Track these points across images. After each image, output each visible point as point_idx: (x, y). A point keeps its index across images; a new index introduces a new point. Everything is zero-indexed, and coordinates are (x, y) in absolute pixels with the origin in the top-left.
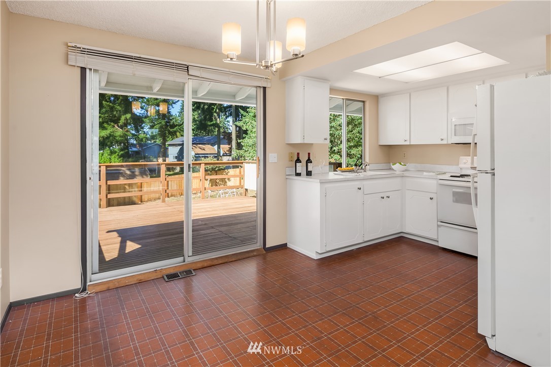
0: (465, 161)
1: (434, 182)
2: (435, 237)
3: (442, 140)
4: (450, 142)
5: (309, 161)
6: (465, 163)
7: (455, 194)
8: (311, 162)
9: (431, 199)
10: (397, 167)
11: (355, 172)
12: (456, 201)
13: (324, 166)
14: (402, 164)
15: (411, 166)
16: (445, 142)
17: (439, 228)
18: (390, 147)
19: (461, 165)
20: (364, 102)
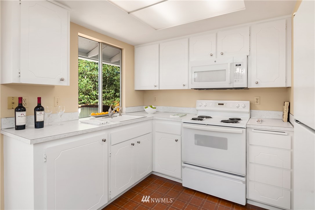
0: (200, 104)
1: (179, 124)
2: (179, 177)
3: (184, 85)
4: (190, 88)
5: (39, 108)
6: (200, 106)
7: (197, 137)
8: (42, 109)
9: (176, 141)
10: (149, 109)
11: (109, 117)
12: (198, 144)
13: (64, 113)
14: (153, 107)
15: (160, 108)
16: (186, 88)
17: (183, 169)
18: (144, 92)
19: (198, 108)
20: (121, 49)
